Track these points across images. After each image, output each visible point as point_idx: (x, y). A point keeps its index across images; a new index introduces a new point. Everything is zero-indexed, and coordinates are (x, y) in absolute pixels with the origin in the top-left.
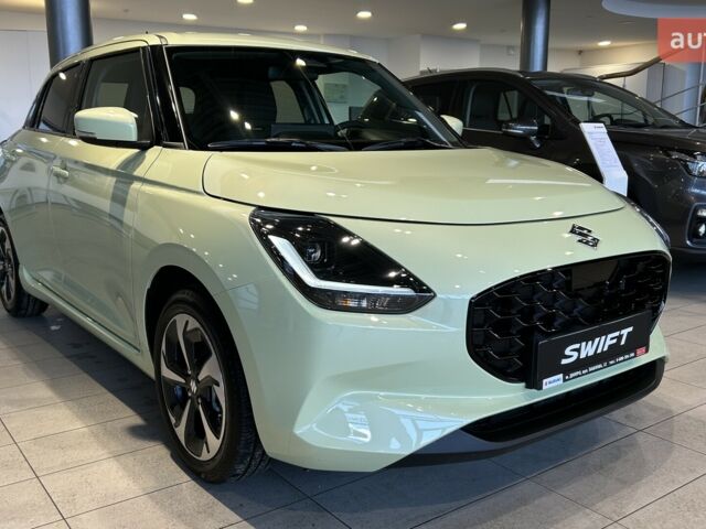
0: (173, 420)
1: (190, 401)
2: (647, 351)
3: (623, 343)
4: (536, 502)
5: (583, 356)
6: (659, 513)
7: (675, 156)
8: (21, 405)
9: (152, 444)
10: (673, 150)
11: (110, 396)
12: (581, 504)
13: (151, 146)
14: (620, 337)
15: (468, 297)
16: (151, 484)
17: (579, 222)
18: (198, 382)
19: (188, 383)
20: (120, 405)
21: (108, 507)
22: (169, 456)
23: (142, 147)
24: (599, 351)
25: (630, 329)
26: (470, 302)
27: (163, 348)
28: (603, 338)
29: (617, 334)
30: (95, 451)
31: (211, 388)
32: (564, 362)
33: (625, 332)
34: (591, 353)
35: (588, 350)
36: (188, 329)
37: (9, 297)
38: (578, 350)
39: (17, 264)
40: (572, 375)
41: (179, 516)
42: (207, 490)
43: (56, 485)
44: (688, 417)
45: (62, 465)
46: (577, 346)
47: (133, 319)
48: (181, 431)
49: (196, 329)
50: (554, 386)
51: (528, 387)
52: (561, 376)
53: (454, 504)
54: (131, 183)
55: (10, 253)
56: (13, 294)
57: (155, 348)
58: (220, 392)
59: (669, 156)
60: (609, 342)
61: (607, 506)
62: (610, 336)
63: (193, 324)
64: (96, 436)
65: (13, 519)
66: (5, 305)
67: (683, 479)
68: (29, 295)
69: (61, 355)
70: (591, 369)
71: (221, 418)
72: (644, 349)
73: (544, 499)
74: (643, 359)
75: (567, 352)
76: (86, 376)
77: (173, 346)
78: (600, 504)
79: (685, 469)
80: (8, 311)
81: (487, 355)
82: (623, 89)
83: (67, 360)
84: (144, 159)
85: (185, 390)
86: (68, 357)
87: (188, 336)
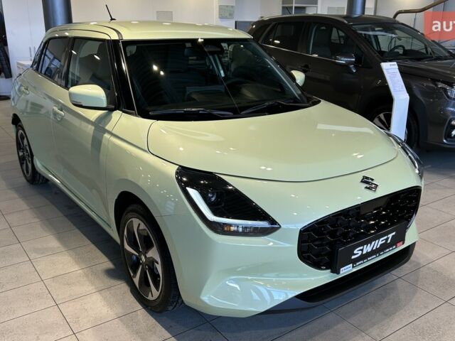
0: (132, 274)
1: (141, 267)
2: (403, 244)
3: (389, 241)
4: (335, 327)
5: (364, 252)
6: (403, 336)
7: (440, 85)
8: (42, 253)
9: (119, 282)
10: (439, 81)
11: (93, 246)
12: (360, 329)
13: (115, 110)
14: (387, 239)
15: (300, 228)
16: (120, 311)
17: (367, 174)
18: (145, 257)
19: (140, 256)
20: (99, 253)
21: (97, 326)
22: (129, 291)
23: (110, 110)
24: (374, 248)
25: (394, 233)
26: (300, 231)
27: (125, 233)
28: (377, 241)
29: (386, 237)
30: (87, 287)
31: (153, 264)
32: (353, 257)
33: (390, 236)
34: (369, 250)
35: (367, 249)
36: (140, 228)
37: (28, 172)
38: (362, 250)
39: (32, 156)
40: (357, 264)
41: (137, 333)
42: (152, 315)
43: (68, 309)
44: (429, 268)
45: (69, 297)
46: (361, 248)
47: (107, 210)
48: (136, 280)
49: (145, 230)
50: (347, 270)
51: (332, 272)
52: (351, 265)
53: (289, 328)
54: (104, 133)
55: (28, 148)
56: (30, 171)
57: (121, 232)
58: (159, 268)
59: (436, 85)
60: (380, 243)
61: (374, 332)
62: (381, 239)
63: (143, 226)
64: (87, 276)
65: (46, 333)
66: (25, 176)
67: (420, 313)
68: (40, 174)
69: (62, 215)
70: (369, 259)
71: (159, 281)
72: (401, 243)
73: (339, 326)
74: (401, 247)
75: (355, 252)
76: (77, 231)
77: (131, 233)
78: (371, 329)
79: (421, 306)
80: (28, 181)
81: (309, 257)
82: (413, 29)
83: (65, 219)
84: (111, 118)
85: (138, 259)
86: (66, 216)
87: (140, 232)
